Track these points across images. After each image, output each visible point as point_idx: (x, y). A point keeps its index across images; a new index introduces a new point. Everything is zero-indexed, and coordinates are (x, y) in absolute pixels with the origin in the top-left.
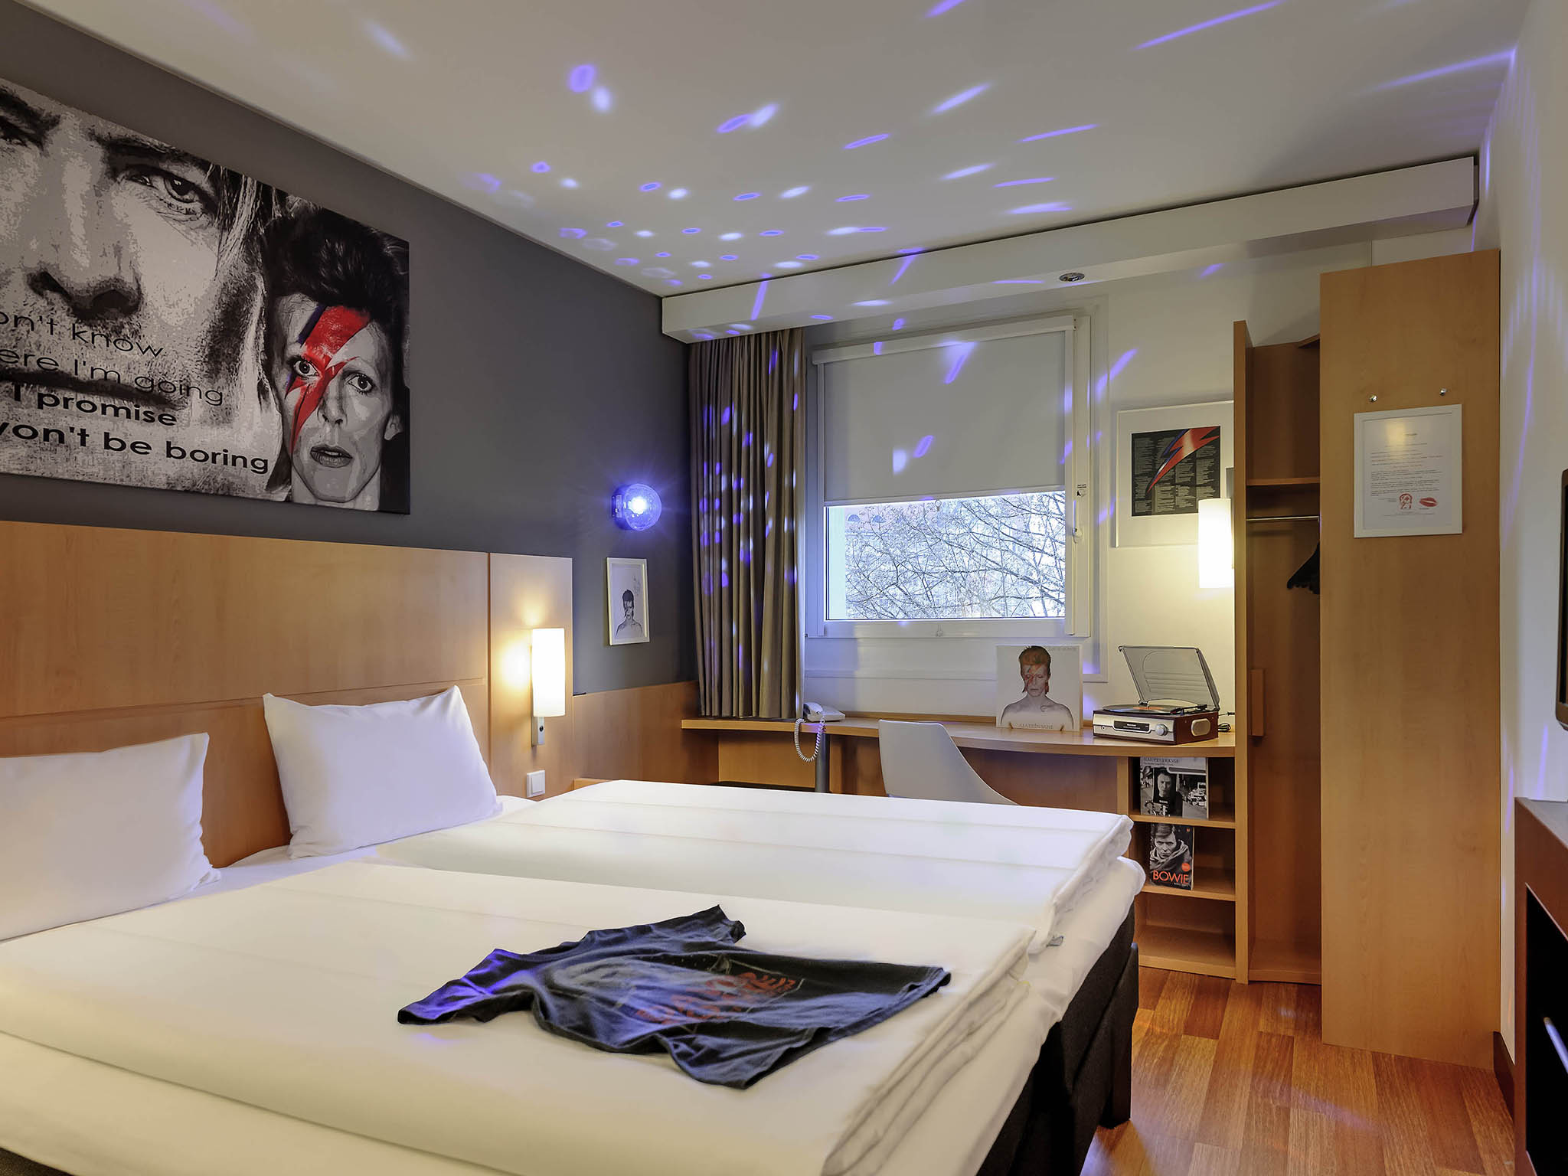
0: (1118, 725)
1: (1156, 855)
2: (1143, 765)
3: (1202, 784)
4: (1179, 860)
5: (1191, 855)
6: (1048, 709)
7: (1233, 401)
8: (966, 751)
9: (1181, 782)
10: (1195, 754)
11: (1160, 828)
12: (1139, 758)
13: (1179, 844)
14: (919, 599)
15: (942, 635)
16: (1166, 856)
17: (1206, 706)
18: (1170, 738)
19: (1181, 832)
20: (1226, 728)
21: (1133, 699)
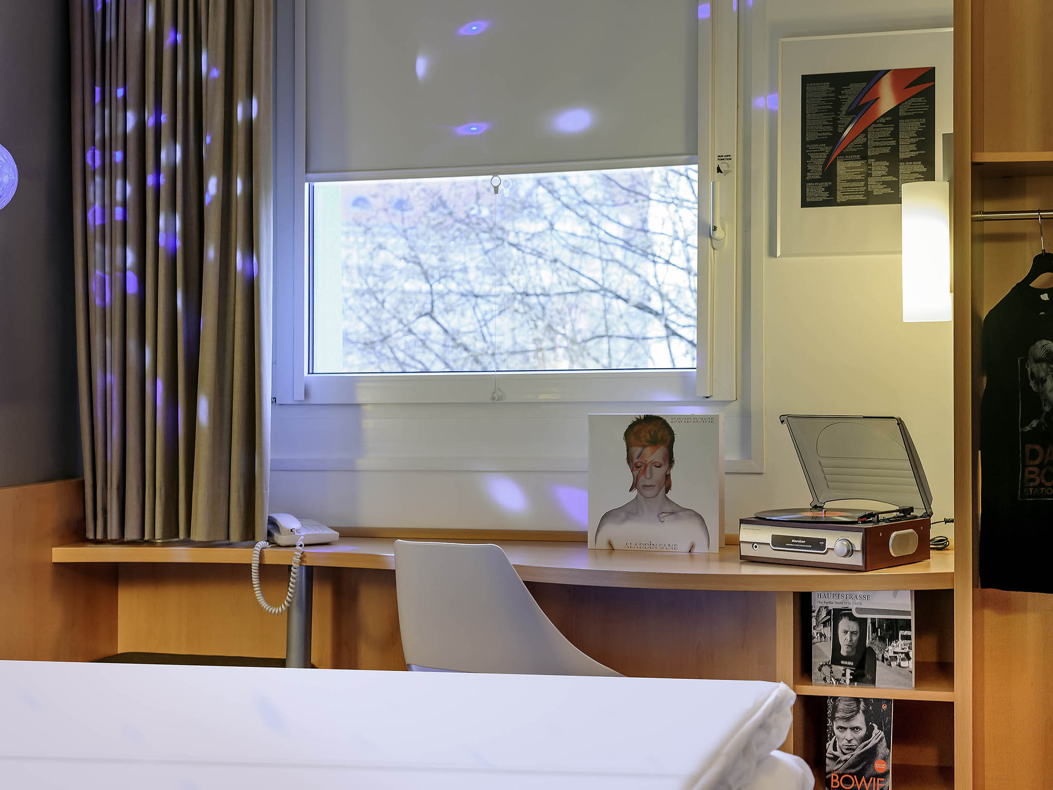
0: (779, 542)
1: (835, 749)
2: (816, 604)
3: (906, 633)
4: (870, 755)
5: (888, 747)
6: (671, 517)
7: (952, 29)
8: (538, 589)
9: (874, 630)
10: (895, 585)
11: (841, 706)
12: (810, 594)
13: (870, 730)
14: (466, 340)
15: (500, 398)
16: (851, 749)
17: (912, 509)
18: (857, 560)
19: (873, 710)
20: (942, 544)
21: (804, 500)
